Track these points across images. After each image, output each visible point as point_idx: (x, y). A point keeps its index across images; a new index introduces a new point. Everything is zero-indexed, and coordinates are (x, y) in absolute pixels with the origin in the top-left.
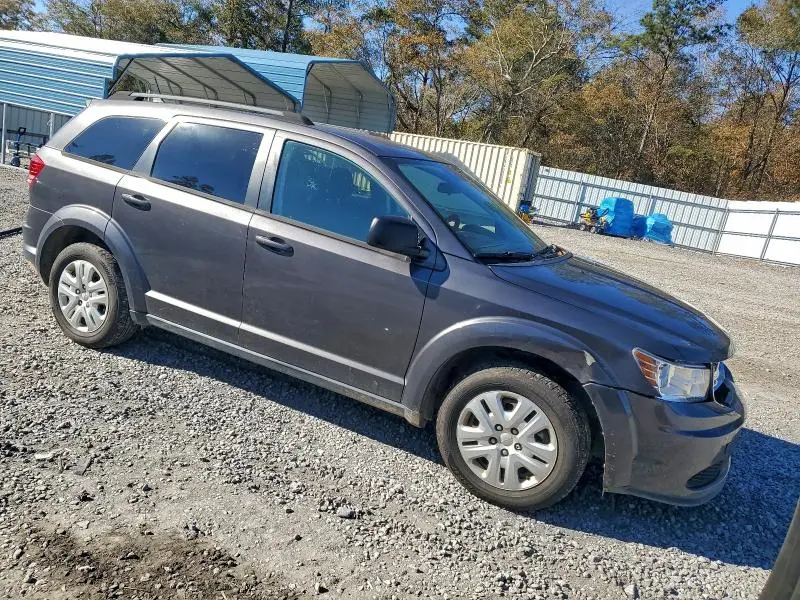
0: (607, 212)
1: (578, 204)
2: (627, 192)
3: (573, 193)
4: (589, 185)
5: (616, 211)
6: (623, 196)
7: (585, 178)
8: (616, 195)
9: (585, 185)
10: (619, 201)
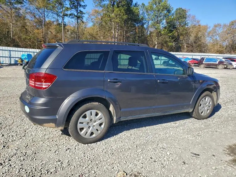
0: (25, 58)
1: (9, 57)
2: (30, 52)
3: (7, 54)
4: (11, 51)
5: (28, 58)
6: (29, 53)
7: (9, 48)
8: (26, 53)
9: (10, 51)
10: (28, 55)
